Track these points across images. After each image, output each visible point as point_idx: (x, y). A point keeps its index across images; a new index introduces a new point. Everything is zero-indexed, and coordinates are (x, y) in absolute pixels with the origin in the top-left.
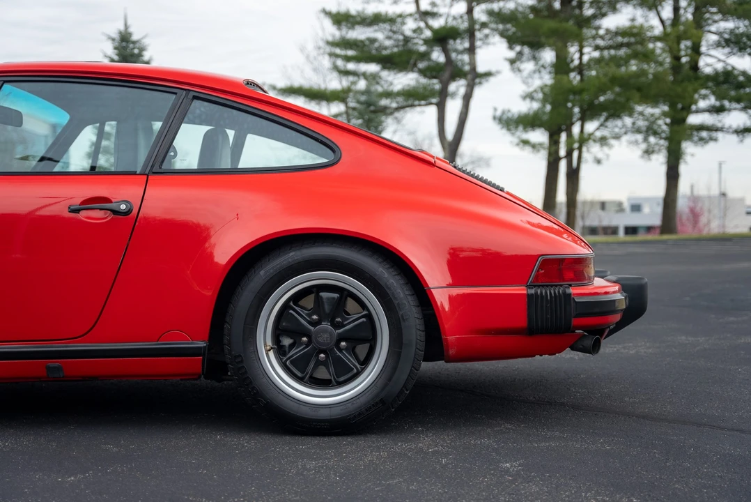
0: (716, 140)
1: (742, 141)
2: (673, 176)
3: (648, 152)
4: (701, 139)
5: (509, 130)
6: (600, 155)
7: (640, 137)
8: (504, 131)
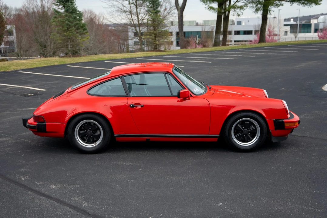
0: (282, 5)
1: (292, 5)
2: (265, 19)
3: (257, 10)
4: (277, 5)
5: (204, 2)
6: (239, 13)
7: (254, 5)
8: (202, 3)
